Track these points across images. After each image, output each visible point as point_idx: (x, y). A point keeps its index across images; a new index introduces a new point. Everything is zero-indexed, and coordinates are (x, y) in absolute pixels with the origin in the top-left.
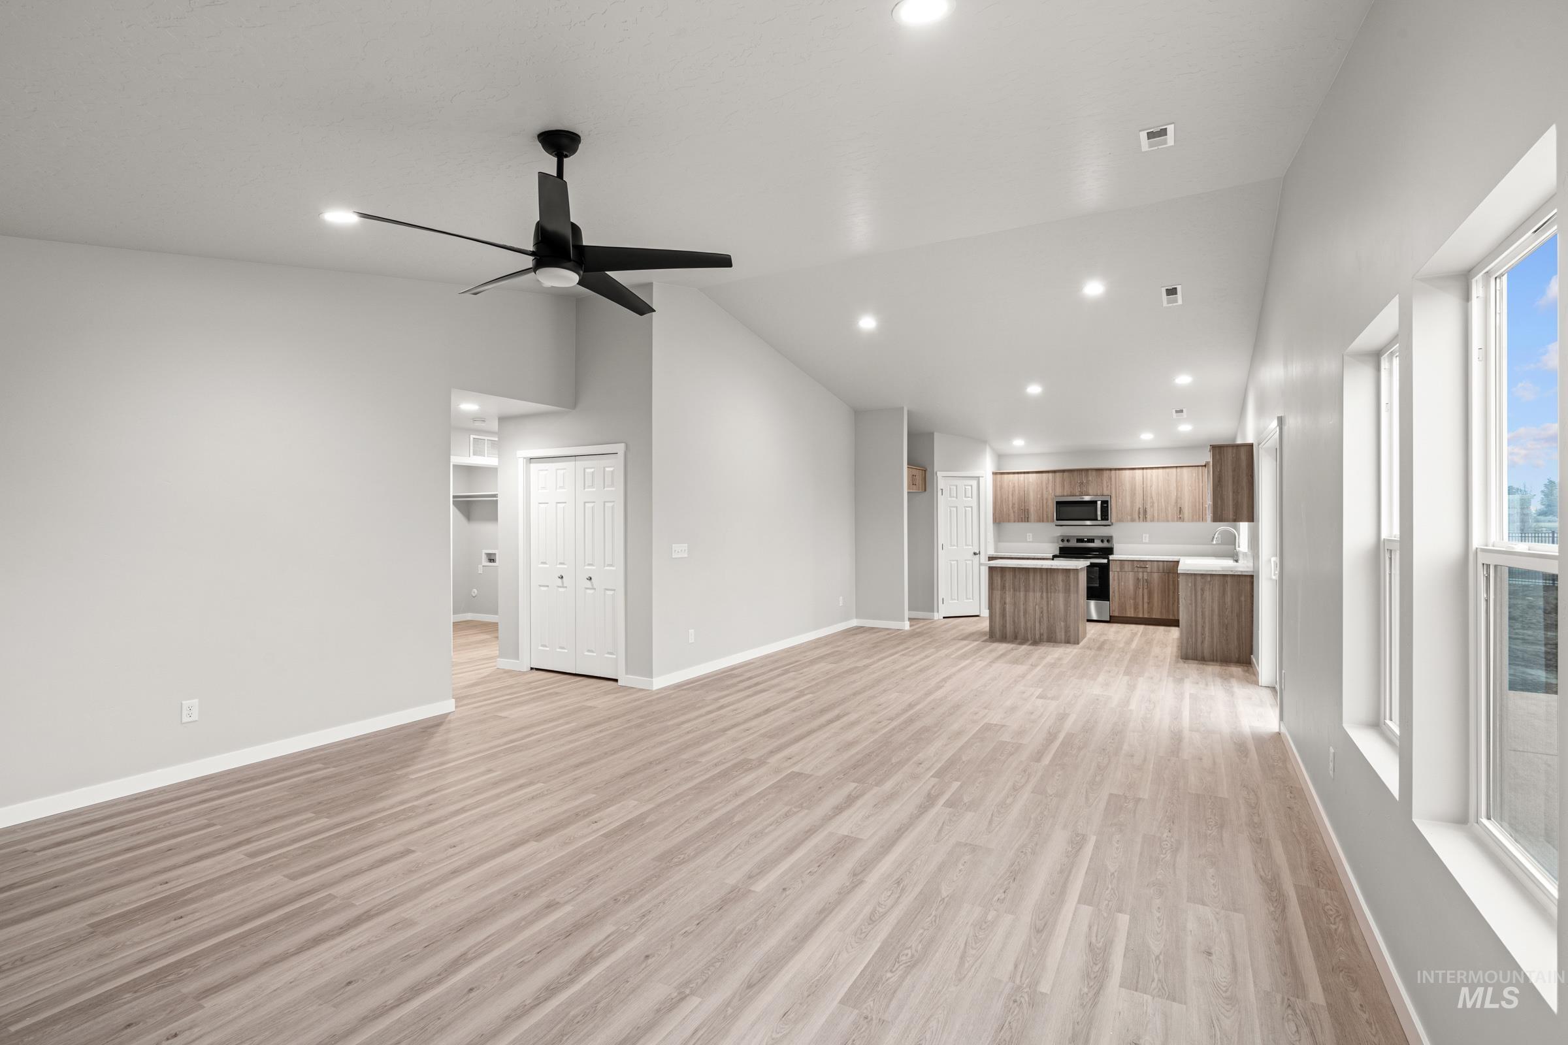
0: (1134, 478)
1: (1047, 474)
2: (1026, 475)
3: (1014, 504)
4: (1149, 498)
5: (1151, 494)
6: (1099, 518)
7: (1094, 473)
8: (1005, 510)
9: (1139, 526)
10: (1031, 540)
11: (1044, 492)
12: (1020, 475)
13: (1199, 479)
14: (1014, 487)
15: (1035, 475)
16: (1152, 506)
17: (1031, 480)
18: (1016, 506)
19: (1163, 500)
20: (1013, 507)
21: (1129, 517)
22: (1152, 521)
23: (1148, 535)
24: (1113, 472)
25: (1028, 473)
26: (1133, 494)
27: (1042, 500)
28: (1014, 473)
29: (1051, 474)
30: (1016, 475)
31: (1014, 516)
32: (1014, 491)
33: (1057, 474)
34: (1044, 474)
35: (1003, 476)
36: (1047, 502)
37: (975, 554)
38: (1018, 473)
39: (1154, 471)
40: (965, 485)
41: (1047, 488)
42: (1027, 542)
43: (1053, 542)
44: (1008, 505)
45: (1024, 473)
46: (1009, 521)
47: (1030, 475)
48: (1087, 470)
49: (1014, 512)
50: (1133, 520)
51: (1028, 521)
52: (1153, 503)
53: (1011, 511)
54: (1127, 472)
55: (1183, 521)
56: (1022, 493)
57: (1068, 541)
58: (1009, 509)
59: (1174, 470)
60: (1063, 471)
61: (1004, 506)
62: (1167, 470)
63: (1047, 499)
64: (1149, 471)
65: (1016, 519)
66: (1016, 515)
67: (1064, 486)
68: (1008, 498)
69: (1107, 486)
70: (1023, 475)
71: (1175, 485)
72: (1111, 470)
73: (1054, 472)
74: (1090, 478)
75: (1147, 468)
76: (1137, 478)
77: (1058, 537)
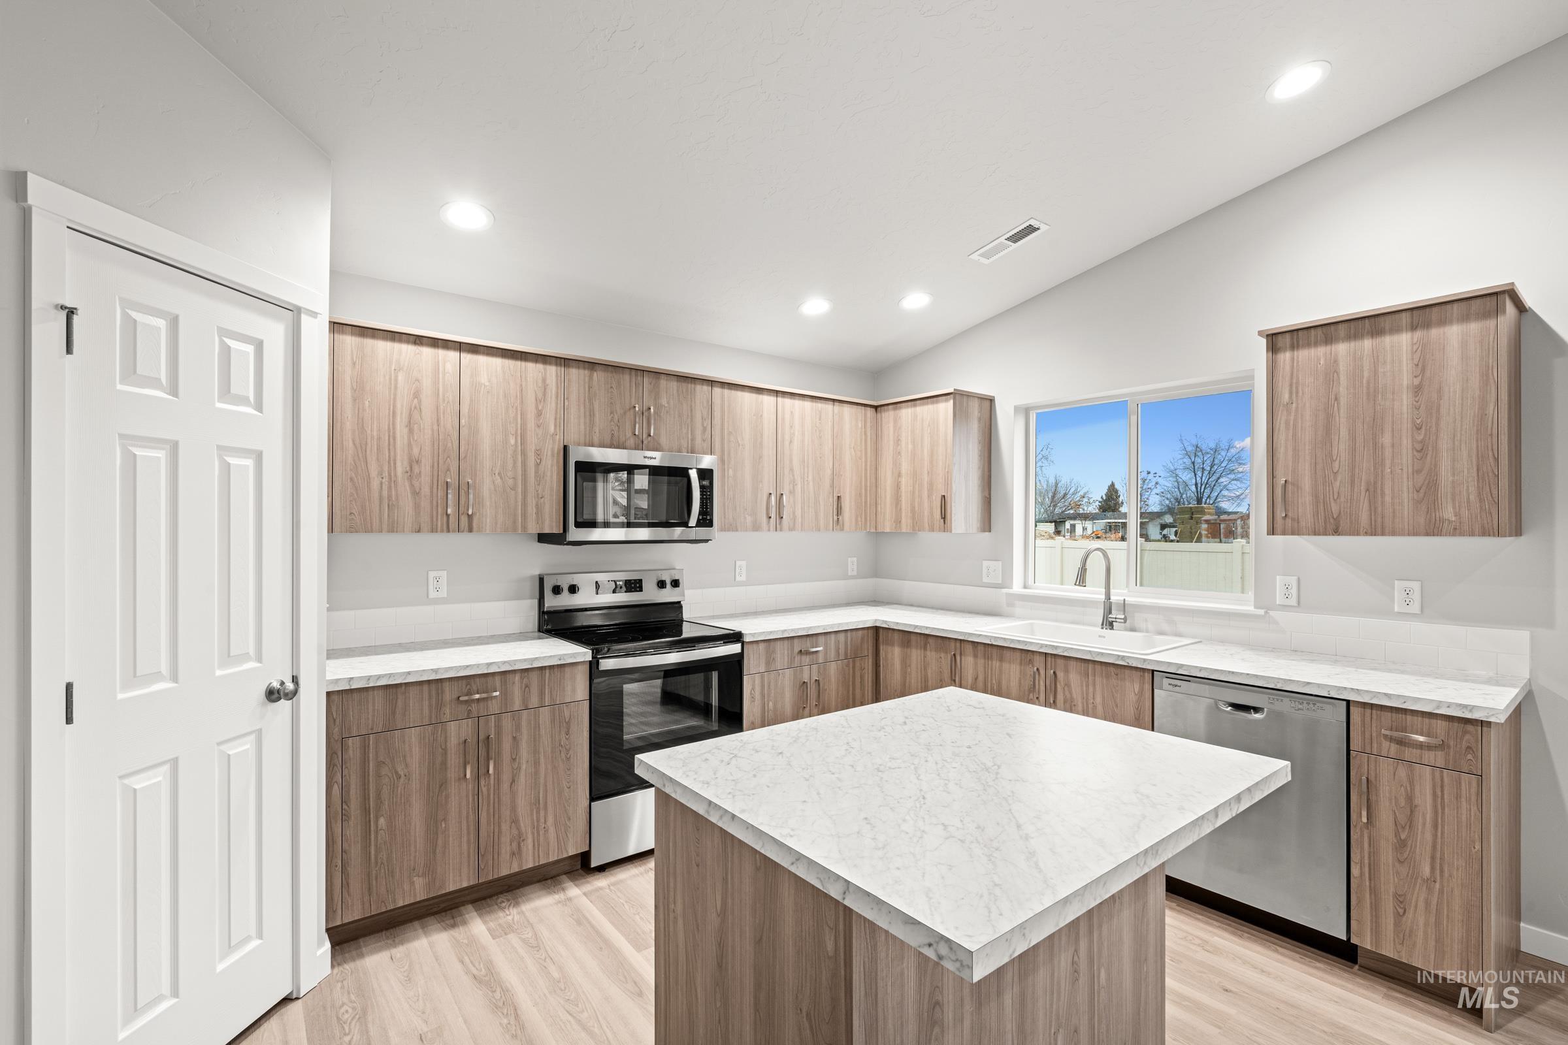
0: (759, 416)
1: (540, 366)
2: (467, 357)
3: (413, 462)
4: (787, 471)
5: (791, 461)
6: (693, 522)
7: (674, 385)
8: (375, 484)
9: (768, 539)
10: (443, 593)
11: (531, 424)
12: (441, 353)
13: (865, 434)
14: (417, 395)
15: (497, 362)
16: (792, 492)
17: (484, 379)
18: (426, 468)
19: (810, 478)
20: (411, 475)
21: (749, 519)
22: (792, 529)
23: (744, 563)
24: (717, 391)
25: (474, 349)
26: (758, 459)
27: (524, 453)
28: (418, 340)
29: (552, 370)
30: (427, 352)
31: (417, 507)
32: (414, 411)
33: (574, 372)
34: (530, 366)
35: (369, 342)
36: (538, 465)
37: (273, 695)
38: (435, 343)
39: (797, 403)
40: (224, 332)
41: (539, 414)
42: (428, 601)
43: (518, 597)
44: (392, 462)
45: (460, 347)
46: (393, 529)
47: (482, 360)
48: (657, 374)
49: (416, 493)
50: (756, 528)
51: (470, 530)
52: (793, 483)
53: (404, 489)
54: (747, 396)
55: (842, 529)
56: (449, 423)
57: (573, 589)
58: (393, 481)
59: (829, 407)
60: (591, 365)
61: (374, 473)
62: (820, 405)
63: (538, 453)
64: (788, 401)
65: (425, 518)
66: (425, 504)
67: (592, 414)
68: (392, 437)
69: (705, 429)
70: (453, 355)
71: (830, 445)
72: (712, 383)
73: (564, 362)
74: (664, 401)
75: (784, 394)
76: (765, 415)
77: (532, 577)
